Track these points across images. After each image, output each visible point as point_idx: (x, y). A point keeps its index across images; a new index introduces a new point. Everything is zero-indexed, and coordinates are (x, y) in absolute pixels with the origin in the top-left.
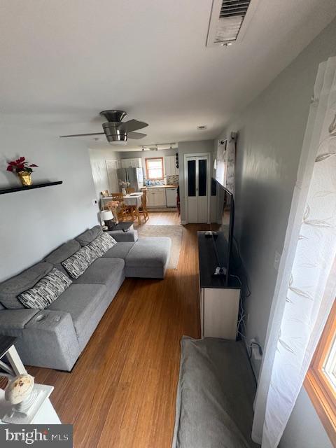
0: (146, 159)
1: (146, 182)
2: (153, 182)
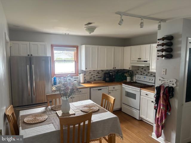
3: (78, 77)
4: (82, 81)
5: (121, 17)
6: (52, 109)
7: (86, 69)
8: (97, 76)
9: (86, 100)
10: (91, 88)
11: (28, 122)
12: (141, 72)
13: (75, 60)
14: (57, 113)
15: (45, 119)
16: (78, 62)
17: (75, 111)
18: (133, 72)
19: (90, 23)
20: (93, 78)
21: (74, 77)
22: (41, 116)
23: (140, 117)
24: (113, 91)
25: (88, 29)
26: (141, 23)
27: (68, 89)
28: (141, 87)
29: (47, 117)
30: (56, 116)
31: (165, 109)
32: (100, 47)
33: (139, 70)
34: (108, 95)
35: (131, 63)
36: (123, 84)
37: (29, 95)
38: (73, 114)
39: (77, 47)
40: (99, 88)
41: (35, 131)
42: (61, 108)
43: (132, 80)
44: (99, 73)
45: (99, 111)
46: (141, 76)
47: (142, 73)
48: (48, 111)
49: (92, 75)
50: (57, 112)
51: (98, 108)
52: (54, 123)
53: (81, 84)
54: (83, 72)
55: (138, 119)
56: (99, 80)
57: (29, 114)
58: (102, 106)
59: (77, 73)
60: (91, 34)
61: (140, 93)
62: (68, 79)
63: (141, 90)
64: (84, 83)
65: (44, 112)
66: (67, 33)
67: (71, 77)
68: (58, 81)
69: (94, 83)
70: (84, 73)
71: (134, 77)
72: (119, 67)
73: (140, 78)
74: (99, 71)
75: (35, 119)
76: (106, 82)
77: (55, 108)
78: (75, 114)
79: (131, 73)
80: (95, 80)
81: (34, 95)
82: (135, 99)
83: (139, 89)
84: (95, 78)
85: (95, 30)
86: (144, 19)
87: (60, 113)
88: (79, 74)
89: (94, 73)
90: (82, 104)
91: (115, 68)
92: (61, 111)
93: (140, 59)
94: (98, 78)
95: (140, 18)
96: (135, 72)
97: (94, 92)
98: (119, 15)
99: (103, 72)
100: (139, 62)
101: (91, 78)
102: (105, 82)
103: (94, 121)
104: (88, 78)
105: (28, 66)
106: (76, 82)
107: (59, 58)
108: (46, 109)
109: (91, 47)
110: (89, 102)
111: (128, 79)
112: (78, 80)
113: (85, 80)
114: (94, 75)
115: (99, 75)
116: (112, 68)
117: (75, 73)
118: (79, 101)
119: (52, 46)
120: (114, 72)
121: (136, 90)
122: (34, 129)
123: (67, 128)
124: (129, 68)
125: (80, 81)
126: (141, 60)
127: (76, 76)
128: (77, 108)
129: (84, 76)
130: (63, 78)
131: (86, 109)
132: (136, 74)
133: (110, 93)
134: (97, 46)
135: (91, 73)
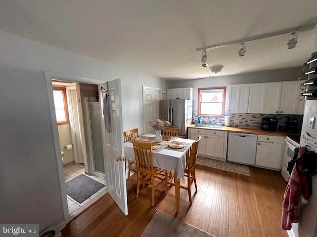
0: (199, 90)
1: (196, 119)
2: (206, 120)
3: (223, 119)
7: (229, 111)
13: (223, 101)
16: (225, 104)
20: (245, 122)
21: (219, 119)
24: (265, 142)
31: (295, 189)
32: (252, 85)
39: (225, 88)
40: (242, 134)
44: (256, 118)
49: (244, 119)
56: (254, 126)
67: (216, 119)
70: (233, 115)
80: (247, 125)
84: (248, 123)
86: (245, 43)
88: (225, 116)
89: (248, 116)
91: (281, 112)
94: (254, 123)
95: (239, 44)
109: (238, 86)
112: (223, 122)
113: (233, 123)
114: (247, 119)
115: (255, 120)
117: (222, 115)
125: (225, 124)
129: (231, 118)
133: (259, 144)
134: (249, 85)
135: (241, 116)
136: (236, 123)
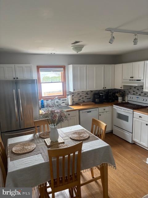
3: (66, 99)
4: (70, 103)
5: (112, 34)
6: (40, 137)
7: (74, 90)
8: (86, 97)
9: (75, 125)
10: (79, 110)
11: (16, 152)
12: (134, 91)
13: (63, 81)
14: (46, 141)
15: (34, 149)
17: (64, 138)
18: (124, 91)
19: (77, 42)
20: (81, 99)
21: (62, 99)
22: (29, 145)
23: (133, 141)
24: (103, 112)
25: (76, 48)
26: (134, 40)
27: (55, 116)
28: (133, 109)
29: (35, 146)
30: (45, 145)
32: (88, 66)
33: (131, 90)
34: (99, 121)
35: (123, 83)
36: (114, 106)
37: (17, 120)
38: (62, 143)
39: (64, 67)
40: (88, 110)
41: (24, 162)
42: (50, 135)
43: (124, 101)
44: (88, 94)
45: (90, 139)
46: (134, 96)
47: (135, 93)
48: (36, 139)
49: (81, 96)
50: (45, 139)
51: (88, 135)
52: (43, 154)
53: (69, 106)
54: (71, 93)
55: (131, 143)
56: (88, 102)
57: (17, 142)
58: (92, 132)
59: (65, 95)
60: (78, 53)
61: (132, 115)
62: (55, 101)
63: (133, 111)
64: (73, 105)
65: (32, 141)
66: (53, 52)
67: (59, 99)
68: (45, 104)
69: (83, 105)
70: (73, 94)
71: (126, 97)
72: (109, 87)
73: (132, 98)
74: (88, 91)
75: (23, 148)
76: (96, 103)
77: (44, 135)
78: (64, 142)
79: (123, 93)
80: (84, 102)
81: (22, 120)
82: (128, 121)
83: (132, 110)
84: (84, 100)
85: (83, 49)
86: (138, 34)
87: (48, 141)
88: (67, 96)
89: (83, 93)
90: (71, 130)
91: (106, 88)
92: (49, 139)
93: (132, 77)
94: (87, 99)
95: (134, 34)
96: (127, 92)
97: (83, 115)
98: (110, 32)
99: (93, 93)
100: (131, 81)
101: (80, 100)
102: (94, 103)
103: (84, 151)
104: (76, 100)
105: (14, 90)
106: (64, 104)
107: (46, 77)
108: (34, 136)
109: (79, 66)
110: (78, 128)
111: (120, 100)
112: (66, 102)
113: (74, 101)
114: (83, 96)
115: (88, 96)
116: (102, 87)
117: (63, 95)
118: (68, 126)
119: (38, 67)
120: (104, 92)
121: (128, 112)
122: (23, 160)
123: (56, 159)
124: (121, 88)
125: (68, 103)
126: (133, 79)
127: (63, 98)
128: (67, 134)
129: (72, 97)
130: (50, 100)
131: (75, 136)
132: (128, 94)
133: (100, 115)
134: (85, 65)
135: (79, 94)
136: (76, 101)
